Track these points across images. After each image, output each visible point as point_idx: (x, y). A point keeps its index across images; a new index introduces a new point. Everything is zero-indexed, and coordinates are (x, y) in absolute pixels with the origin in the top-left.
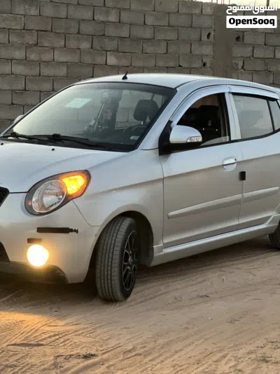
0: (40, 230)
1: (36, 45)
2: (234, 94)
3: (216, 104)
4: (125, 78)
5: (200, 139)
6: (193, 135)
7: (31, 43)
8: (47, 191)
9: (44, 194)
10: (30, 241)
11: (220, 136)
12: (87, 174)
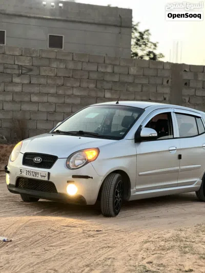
0: (74, 177)
1: (63, 85)
2: (176, 113)
3: (167, 119)
4: (117, 103)
5: (156, 135)
6: (153, 132)
7: (60, 84)
8: (77, 158)
9: (75, 159)
10: (68, 182)
11: (168, 135)
12: (98, 150)
